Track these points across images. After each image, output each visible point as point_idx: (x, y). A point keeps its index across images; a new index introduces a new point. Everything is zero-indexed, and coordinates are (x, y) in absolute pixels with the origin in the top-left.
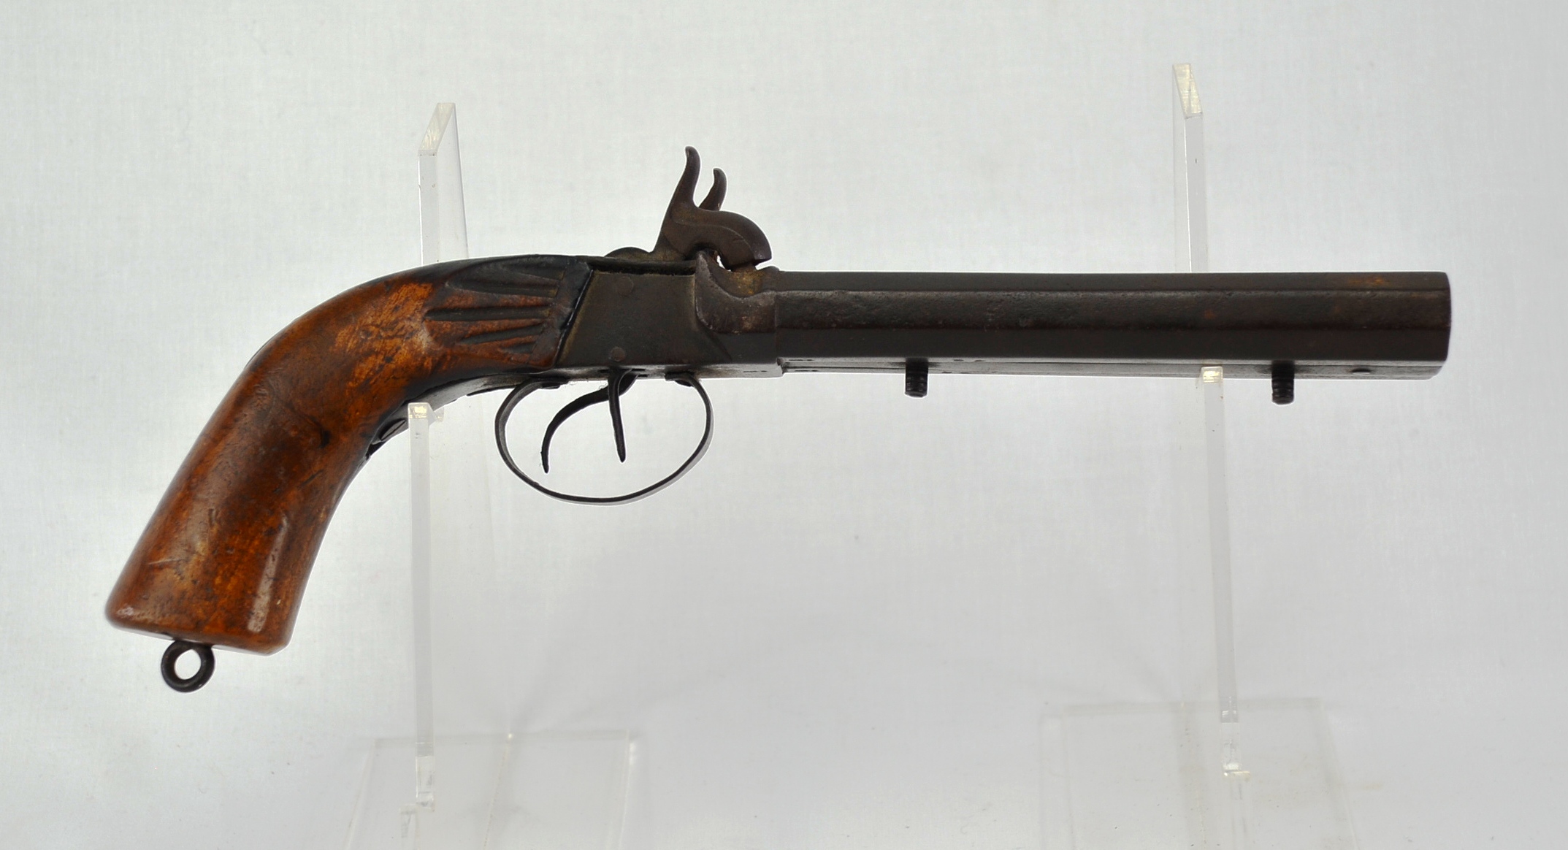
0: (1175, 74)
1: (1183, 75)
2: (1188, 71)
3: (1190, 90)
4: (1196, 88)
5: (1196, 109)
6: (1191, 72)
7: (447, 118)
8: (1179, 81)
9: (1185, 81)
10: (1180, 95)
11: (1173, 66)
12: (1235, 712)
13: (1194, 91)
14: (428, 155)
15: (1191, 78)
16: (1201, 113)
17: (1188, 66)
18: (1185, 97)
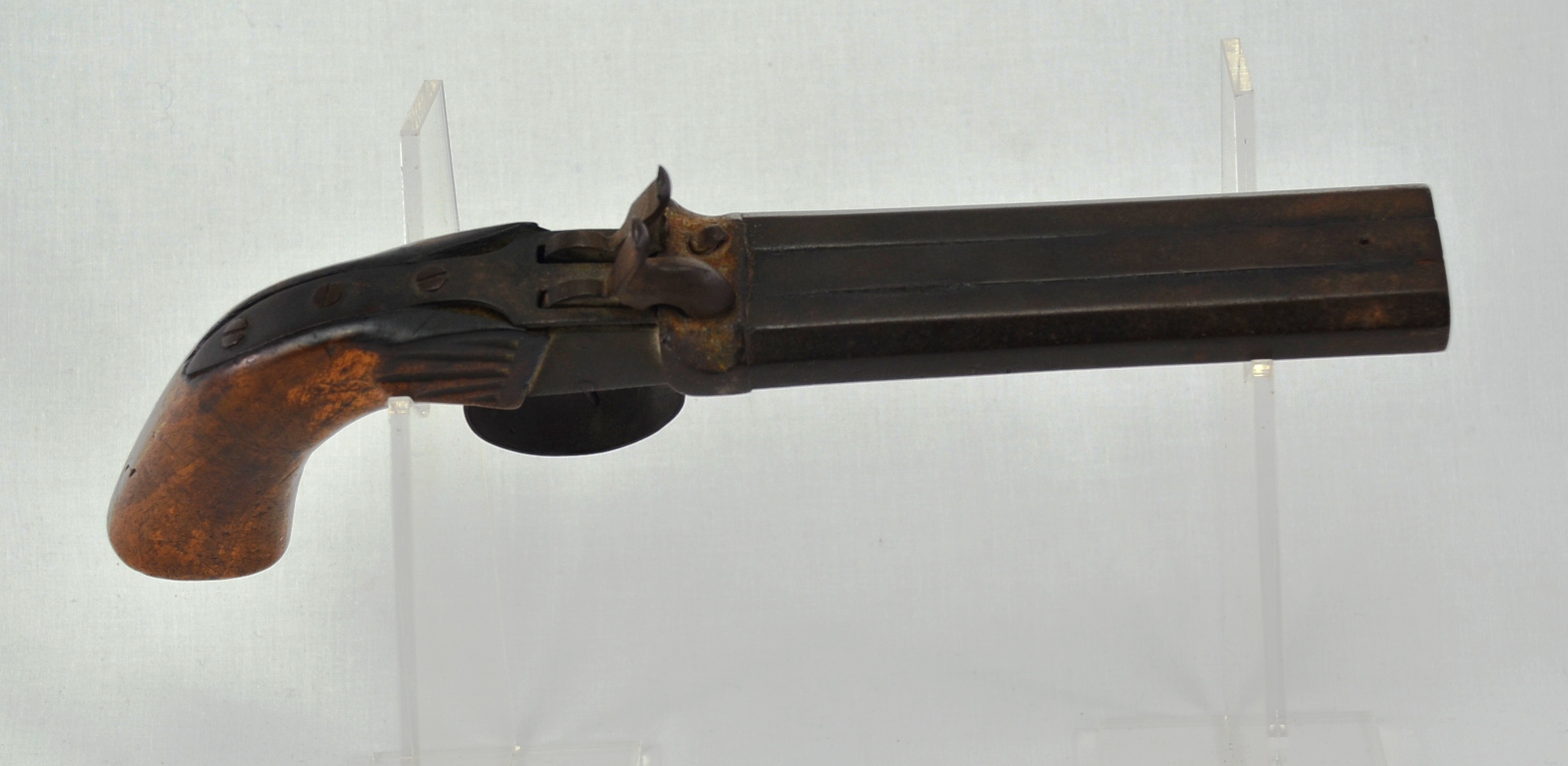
0: (1224, 49)
1: (1233, 50)
2: (1237, 46)
3: (1239, 67)
4: (1246, 65)
5: (1245, 86)
6: (1240, 47)
7: (433, 94)
8: (1229, 58)
9: (1234, 57)
10: (1230, 72)
11: (1222, 42)
12: (1282, 726)
13: (1244, 67)
14: (410, 133)
15: (1240, 53)
16: (1252, 90)
17: (1237, 41)
18: (1234, 74)
